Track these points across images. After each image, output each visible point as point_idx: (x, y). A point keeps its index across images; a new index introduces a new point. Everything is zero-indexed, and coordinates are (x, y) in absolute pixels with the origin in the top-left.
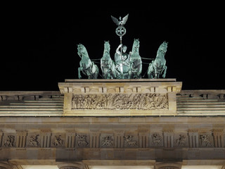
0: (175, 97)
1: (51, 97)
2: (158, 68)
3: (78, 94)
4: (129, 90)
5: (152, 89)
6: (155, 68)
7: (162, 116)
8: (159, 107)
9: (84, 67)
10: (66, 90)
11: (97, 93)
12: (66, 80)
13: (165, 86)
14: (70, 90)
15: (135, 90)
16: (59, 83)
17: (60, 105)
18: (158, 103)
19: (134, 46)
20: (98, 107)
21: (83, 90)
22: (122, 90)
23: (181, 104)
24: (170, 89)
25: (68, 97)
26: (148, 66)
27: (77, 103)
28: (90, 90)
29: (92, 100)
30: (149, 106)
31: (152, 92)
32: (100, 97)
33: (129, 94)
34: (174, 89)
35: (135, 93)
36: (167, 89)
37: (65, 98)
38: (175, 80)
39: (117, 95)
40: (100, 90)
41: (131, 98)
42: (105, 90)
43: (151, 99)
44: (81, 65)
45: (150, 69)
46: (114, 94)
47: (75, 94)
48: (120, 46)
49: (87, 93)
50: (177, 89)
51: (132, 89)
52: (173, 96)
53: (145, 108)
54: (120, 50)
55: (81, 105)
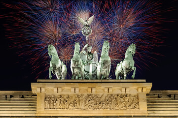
0: (145, 97)
1: (23, 97)
2: (127, 69)
3: (50, 94)
4: (101, 90)
5: (123, 90)
6: (124, 68)
7: (134, 116)
8: (130, 108)
9: (54, 67)
10: (39, 90)
11: (69, 93)
12: (38, 80)
13: (136, 87)
14: (43, 90)
15: (106, 90)
16: (32, 84)
17: (33, 105)
18: (129, 103)
19: (104, 47)
20: (70, 107)
21: (55, 90)
22: (94, 90)
23: (151, 104)
24: (140, 90)
25: (41, 97)
26: (116, 66)
27: (50, 103)
28: (62, 90)
29: (65, 100)
30: (121, 106)
31: (123, 92)
32: (72, 97)
33: (101, 94)
34: (144, 89)
35: (106, 93)
36: (137, 90)
37: (38, 98)
38: (145, 81)
39: (89, 96)
40: (73, 90)
41: (103, 99)
42: (77, 90)
43: (122, 100)
44: (51, 65)
45: (119, 69)
46: (86, 94)
47: (48, 93)
48: (86, 46)
49: (59, 93)
50: (147, 89)
51: (104, 90)
52: (143, 97)
53: (117, 108)
54: (85, 49)
55: (54, 105)
